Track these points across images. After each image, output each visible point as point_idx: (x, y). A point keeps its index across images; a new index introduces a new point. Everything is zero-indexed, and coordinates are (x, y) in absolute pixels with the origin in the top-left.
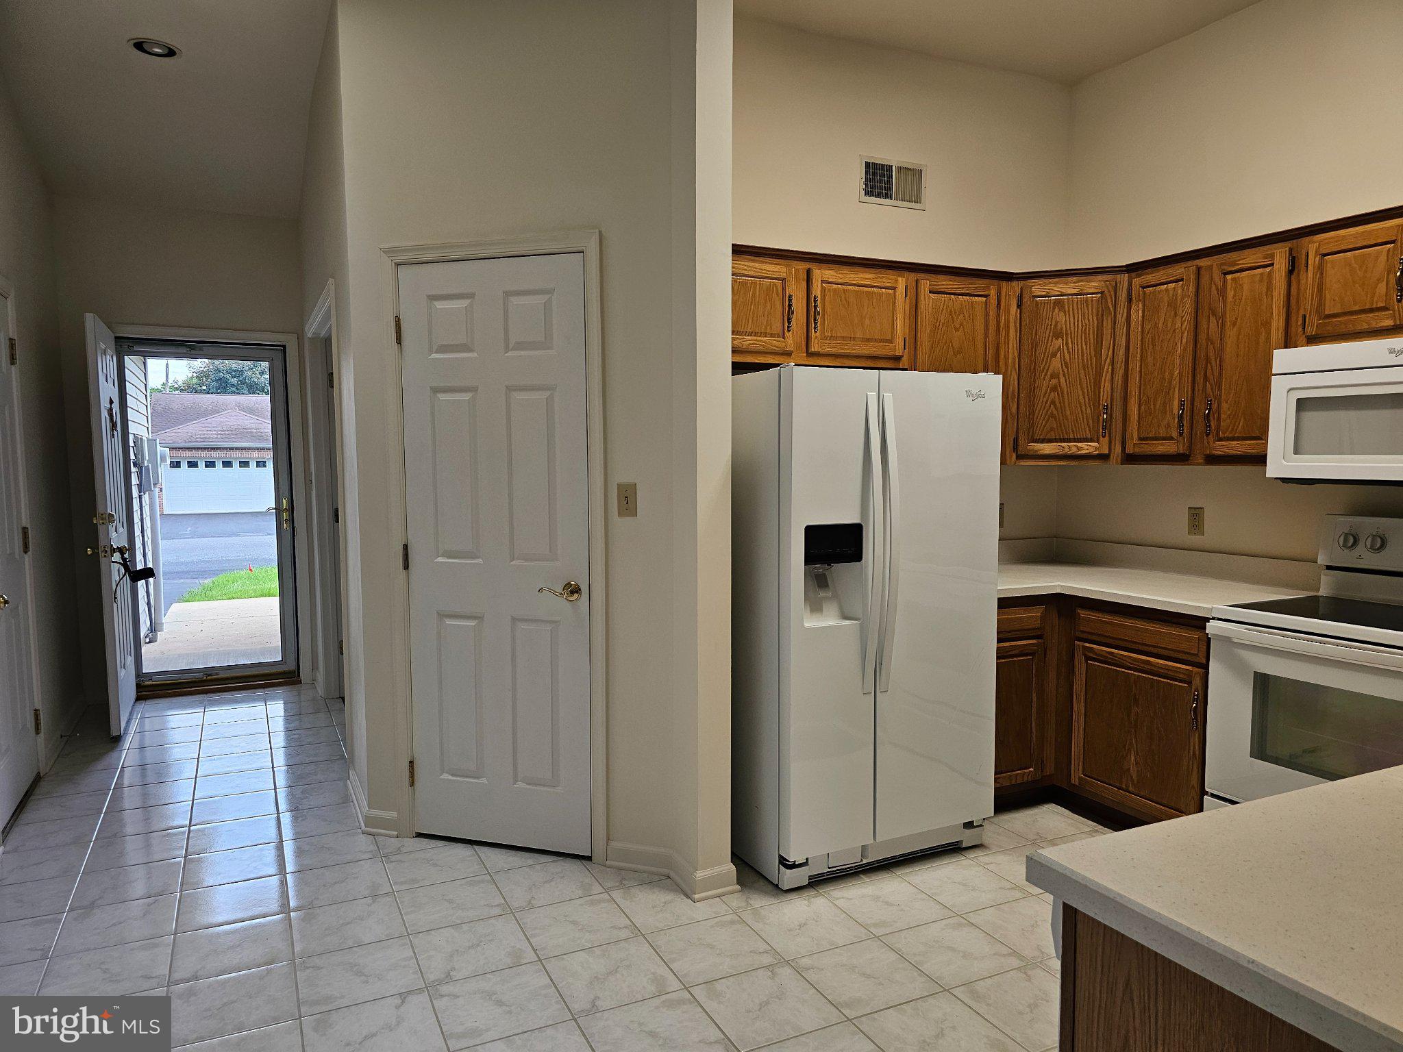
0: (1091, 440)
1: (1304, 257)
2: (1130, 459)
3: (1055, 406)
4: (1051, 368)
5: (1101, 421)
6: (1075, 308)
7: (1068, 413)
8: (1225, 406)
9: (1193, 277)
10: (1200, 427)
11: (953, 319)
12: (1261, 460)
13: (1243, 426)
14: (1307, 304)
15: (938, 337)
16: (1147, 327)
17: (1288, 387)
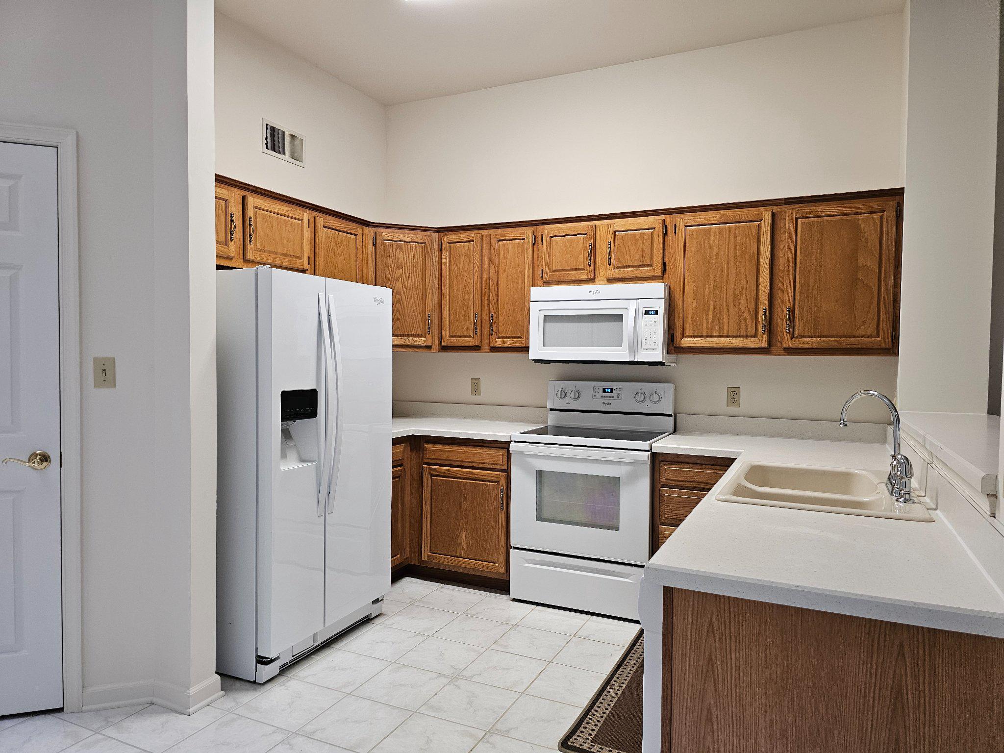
0: (421, 336)
1: (540, 236)
2: (445, 348)
3: (399, 313)
4: (396, 287)
5: (427, 324)
6: (409, 250)
7: (407, 318)
8: (501, 318)
9: (479, 240)
10: (486, 330)
11: (337, 248)
12: (526, 349)
13: (511, 330)
14: (543, 264)
15: (329, 259)
16: (452, 267)
17: (540, 309)
